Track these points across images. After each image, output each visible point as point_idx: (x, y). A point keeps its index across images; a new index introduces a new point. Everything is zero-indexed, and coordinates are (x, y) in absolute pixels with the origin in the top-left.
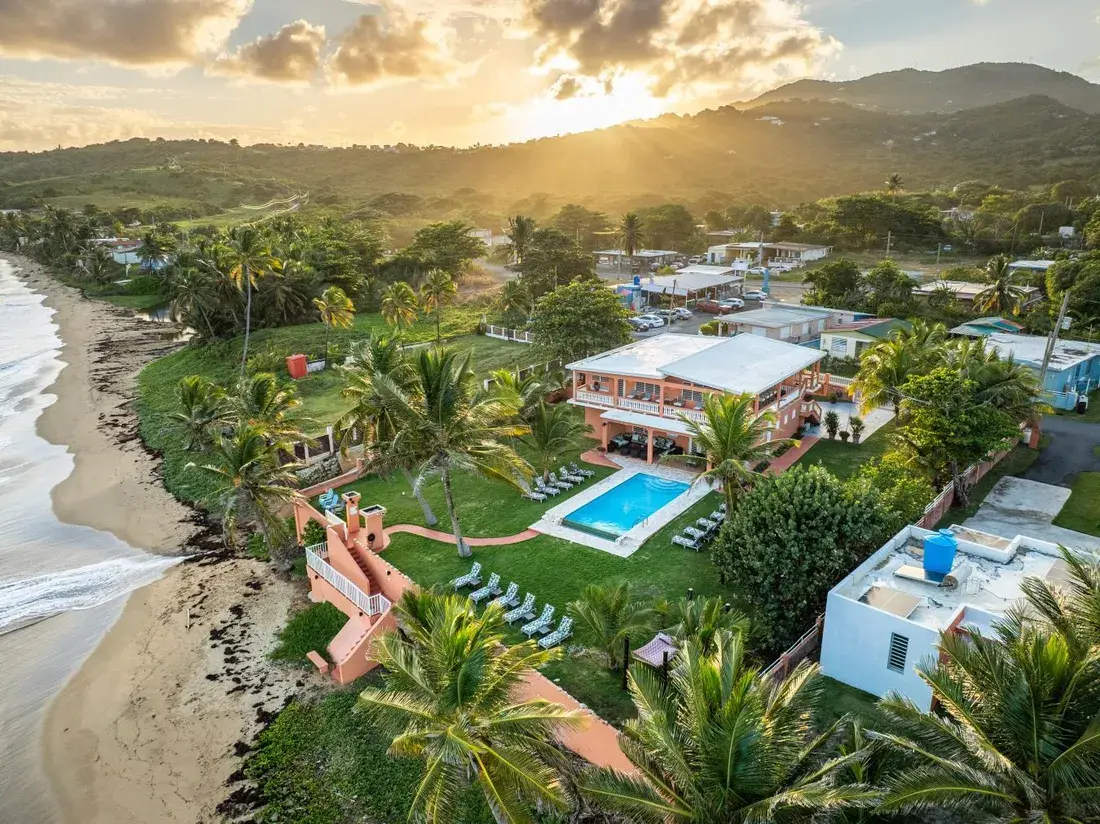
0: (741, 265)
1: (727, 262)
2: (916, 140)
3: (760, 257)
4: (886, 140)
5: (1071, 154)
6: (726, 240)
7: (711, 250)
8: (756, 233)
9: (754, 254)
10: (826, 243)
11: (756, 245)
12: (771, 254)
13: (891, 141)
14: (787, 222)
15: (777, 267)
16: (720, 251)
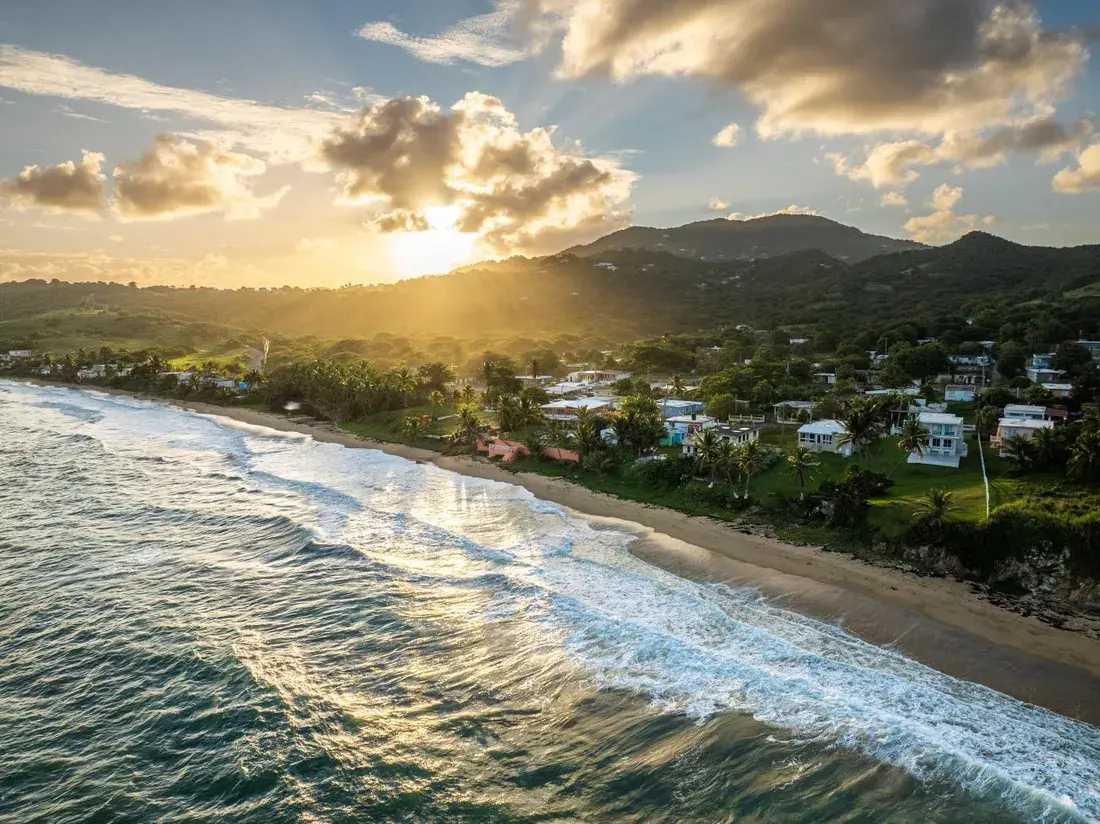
0: (585, 382)
1: (579, 381)
2: (724, 282)
3: (595, 378)
4: (700, 284)
5: (824, 299)
6: (577, 369)
7: (570, 375)
8: (594, 365)
9: (592, 376)
10: (629, 370)
11: (593, 372)
12: (601, 377)
13: (703, 284)
14: (610, 359)
15: (603, 383)
16: (575, 375)
